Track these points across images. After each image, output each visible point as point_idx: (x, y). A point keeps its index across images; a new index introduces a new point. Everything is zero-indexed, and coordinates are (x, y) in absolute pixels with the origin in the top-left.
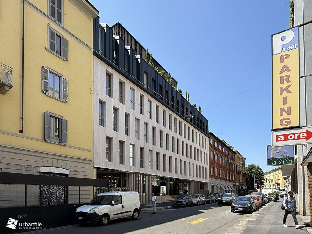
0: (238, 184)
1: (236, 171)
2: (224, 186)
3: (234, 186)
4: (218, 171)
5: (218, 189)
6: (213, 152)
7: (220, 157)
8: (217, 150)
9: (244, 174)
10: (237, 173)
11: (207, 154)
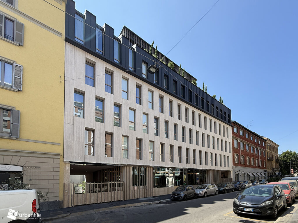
0: (269, 171)
1: (267, 158)
2: (252, 173)
3: (265, 173)
4: (244, 159)
5: (244, 177)
6: (238, 141)
7: (247, 145)
8: (243, 138)
9: (277, 161)
10: (268, 160)
11: (229, 143)
